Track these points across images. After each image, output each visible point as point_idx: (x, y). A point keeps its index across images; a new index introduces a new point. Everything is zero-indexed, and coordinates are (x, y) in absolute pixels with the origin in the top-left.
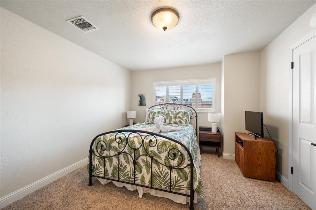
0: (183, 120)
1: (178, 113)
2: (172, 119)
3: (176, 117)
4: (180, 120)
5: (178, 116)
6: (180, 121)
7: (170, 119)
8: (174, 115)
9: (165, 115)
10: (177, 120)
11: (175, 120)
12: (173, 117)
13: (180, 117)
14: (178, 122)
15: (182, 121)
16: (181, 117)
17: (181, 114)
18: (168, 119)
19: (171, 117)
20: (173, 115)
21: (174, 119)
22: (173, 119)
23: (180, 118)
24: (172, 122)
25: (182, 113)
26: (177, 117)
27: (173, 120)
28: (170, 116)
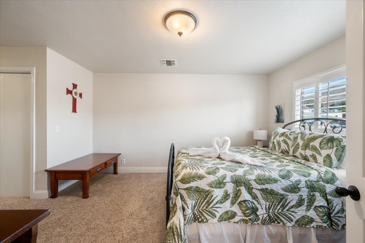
0: (320, 154)
1: (314, 138)
2: (298, 148)
3: (306, 146)
4: (314, 153)
5: (311, 144)
6: (313, 155)
7: (295, 147)
8: (304, 140)
9: (289, 139)
10: (308, 153)
11: (303, 152)
12: (301, 144)
13: (316, 147)
14: (309, 158)
15: (318, 157)
16: (318, 147)
17: (319, 140)
18: (293, 148)
19: (298, 144)
20: (303, 142)
21: (302, 149)
22: (300, 148)
23: (314, 149)
24: (297, 154)
25: (322, 139)
26: (309, 146)
27: (300, 151)
28: (296, 142)
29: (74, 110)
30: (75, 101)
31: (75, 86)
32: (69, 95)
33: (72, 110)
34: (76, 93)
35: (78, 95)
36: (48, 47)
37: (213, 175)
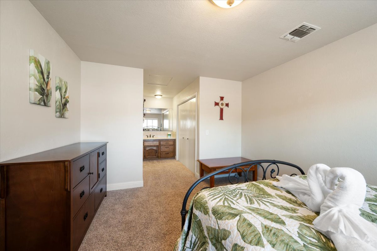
29: (221, 118)
30: (222, 110)
31: (222, 98)
32: (217, 107)
33: (219, 118)
34: (222, 104)
35: (225, 105)
36: (201, 76)
37: (216, 219)
